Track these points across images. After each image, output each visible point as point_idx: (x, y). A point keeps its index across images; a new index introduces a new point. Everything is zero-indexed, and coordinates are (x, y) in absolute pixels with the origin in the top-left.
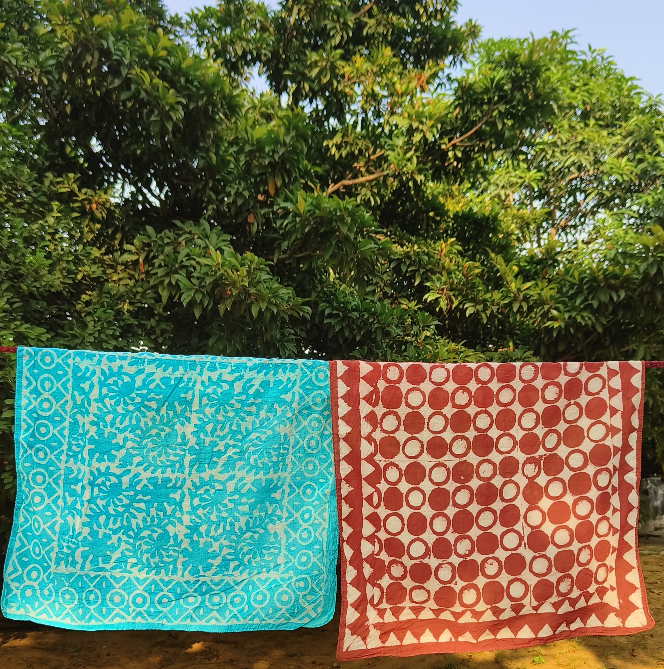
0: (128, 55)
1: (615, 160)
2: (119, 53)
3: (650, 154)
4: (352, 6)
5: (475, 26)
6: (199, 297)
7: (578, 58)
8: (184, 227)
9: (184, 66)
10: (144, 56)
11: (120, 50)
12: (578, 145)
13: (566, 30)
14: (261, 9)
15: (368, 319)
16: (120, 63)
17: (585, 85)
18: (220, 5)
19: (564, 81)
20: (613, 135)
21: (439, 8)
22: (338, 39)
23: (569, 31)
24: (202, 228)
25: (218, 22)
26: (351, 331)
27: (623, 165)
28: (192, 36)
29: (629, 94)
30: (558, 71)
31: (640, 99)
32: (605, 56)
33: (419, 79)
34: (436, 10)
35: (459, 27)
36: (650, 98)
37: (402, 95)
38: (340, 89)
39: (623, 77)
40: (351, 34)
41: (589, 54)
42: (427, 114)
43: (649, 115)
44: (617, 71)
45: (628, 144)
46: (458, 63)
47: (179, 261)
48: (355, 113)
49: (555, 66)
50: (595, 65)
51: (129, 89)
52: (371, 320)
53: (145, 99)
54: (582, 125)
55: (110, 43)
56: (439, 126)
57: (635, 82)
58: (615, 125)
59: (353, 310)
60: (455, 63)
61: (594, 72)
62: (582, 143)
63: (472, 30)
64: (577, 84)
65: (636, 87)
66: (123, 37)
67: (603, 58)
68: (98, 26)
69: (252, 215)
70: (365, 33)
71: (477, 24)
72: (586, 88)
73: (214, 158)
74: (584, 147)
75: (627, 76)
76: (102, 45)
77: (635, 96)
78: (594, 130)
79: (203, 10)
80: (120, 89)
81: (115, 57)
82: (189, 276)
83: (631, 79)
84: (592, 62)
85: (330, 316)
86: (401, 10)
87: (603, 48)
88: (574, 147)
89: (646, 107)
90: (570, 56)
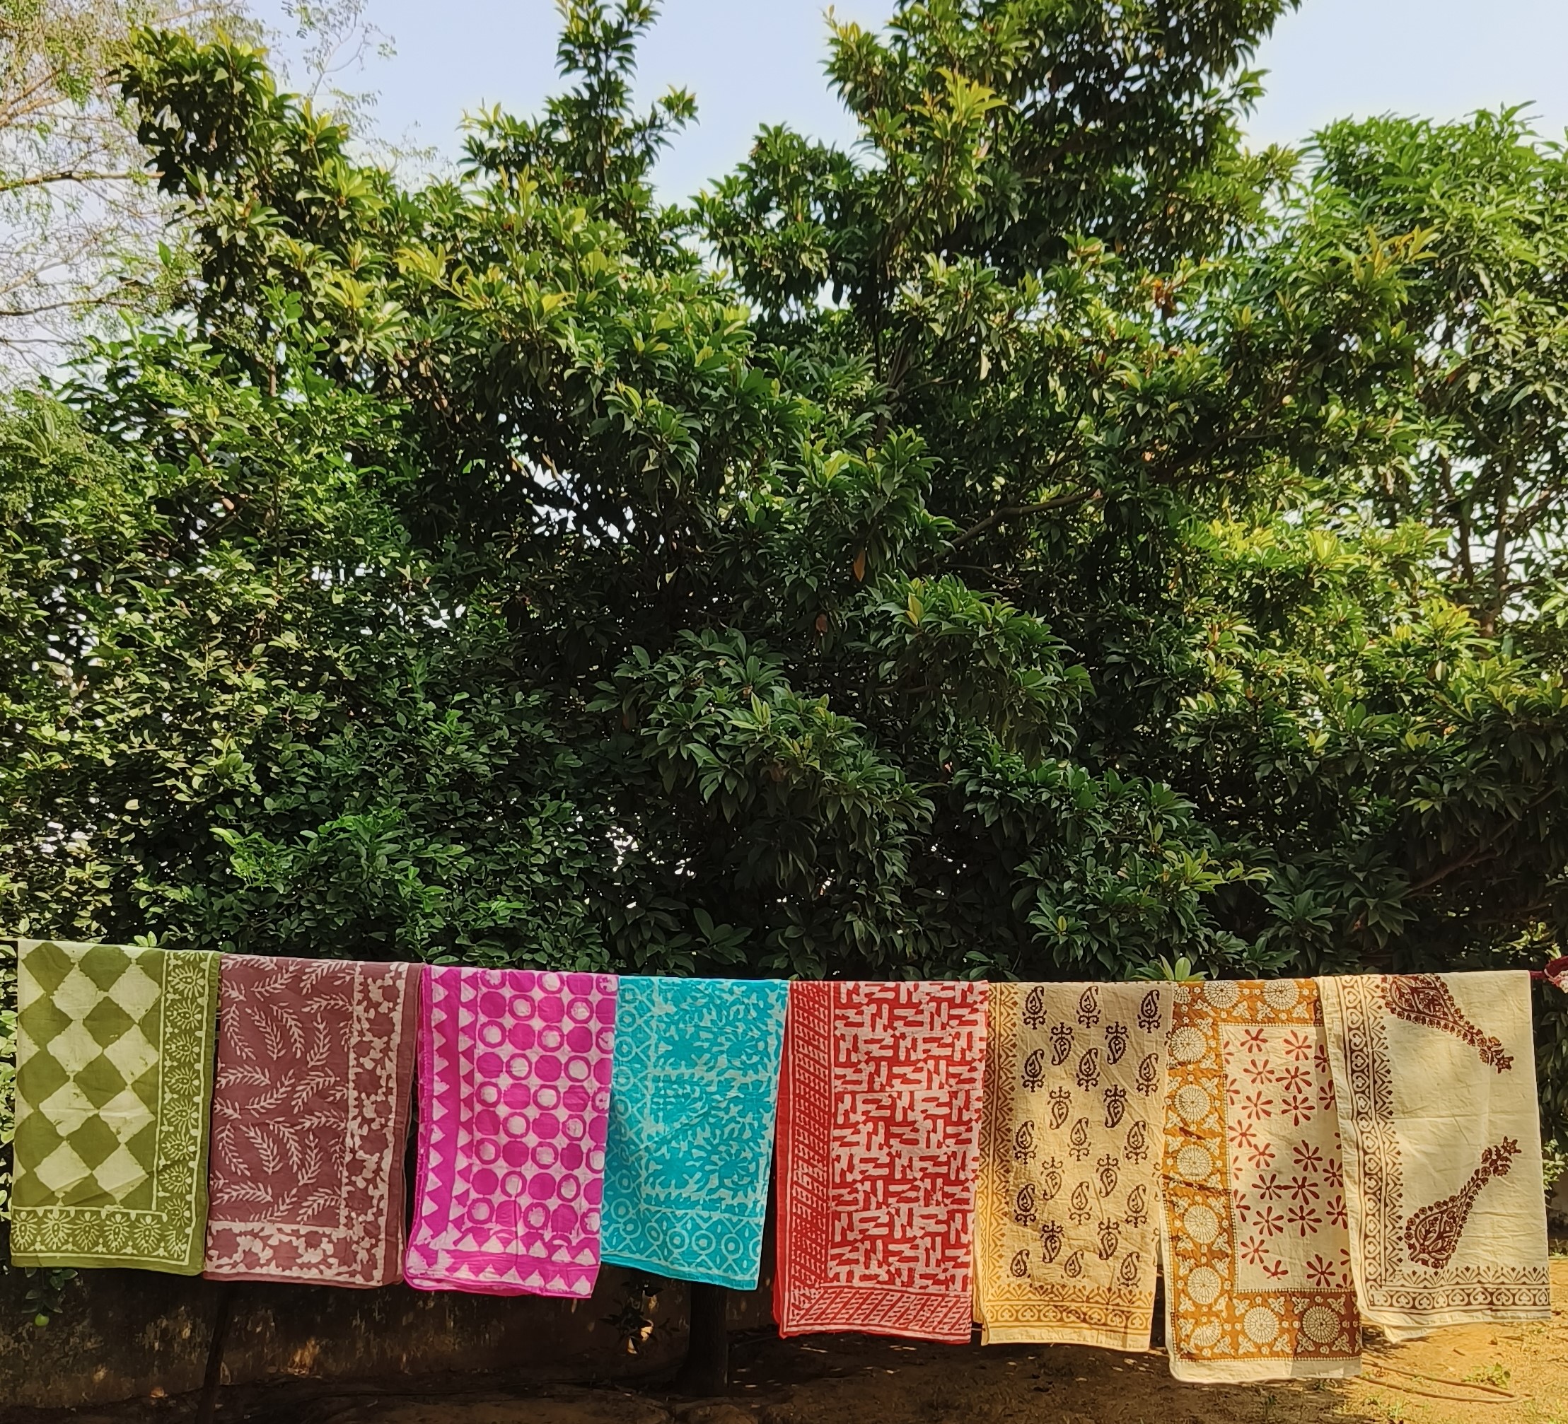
5: (1284, 155)
6: (730, 785)
8: (699, 642)
10: (628, 354)
15: (1049, 801)
24: (732, 645)
26: (1017, 821)
33: (1159, 291)
47: (694, 715)
51: (604, 415)
52: (1055, 804)
53: (633, 434)
55: (570, 337)
56: (1192, 408)
59: (1020, 784)
69: (824, 618)
82: (713, 744)
85: (976, 796)
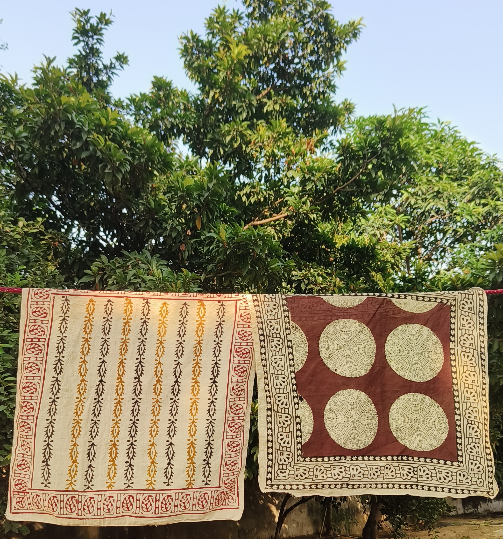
0: (87, 125)
1: (465, 204)
2: (80, 124)
3: (492, 199)
4: (254, 91)
5: (350, 104)
7: (430, 128)
8: (130, 255)
9: (129, 132)
10: (99, 125)
11: (81, 122)
12: (435, 194)
13: (419, 108)
14: (185, 95)
16: (80, 130)
17: (437, 148)
18: (152, 92)
19: (421, 146)
20: (462, 186)
21: (321, 90)
22: (244, 115)
23: (421, 109)
24: (144, 256)
25: (151, 104)
27: (471, 209)
28: (131, 115)
29: (472, 155)
30: (416, 138)
31: (481, 158)
32: (451, 126)
33: (308, 144)
34: (319, 92)
35: (337, 105)
36: (488, 157)
37: (296, 155)
38: (247, 152)
39: (466, 142)
40: (254, 111)
41: (439, 125)
42: (316, 168)
43: (489, 170)
44: (461, 138)
45: (474, 192)
46: (338, 132)
47: (128, 280)
48: (260, 171)
49: (413, 135)
50: (444, 134)
51: (87, 149)
53: (101, 157)
54: (437, 179)
55: (73, 116)
56: (326, 177)
57: (476, 146)
58: (462, 179)
60: (336, 131)
61: (443, 139)
62: (438, 192)
63: (348, 107)
64: (432, 148)
65: (477, 149)
66: (83, 113)
67: (449, 128)
68: (64, 104)
69: (184, 245)
70: (265, 111)
71: (351, 102)
72: (438, 151)
73: (153, 203)
74: (440, 195)
75: (469, 141)
76: (68, 118)
77: (477, 156)
78: (447, 182)
79: (139, 96)
80: (81, 149)
81: (77, 126)
83: (473, 143)
84: (441, 131)
86: (292, 93)
87: (449, 121)
88: (432, 195)
89: (486, 164)
90: (424, 127)
